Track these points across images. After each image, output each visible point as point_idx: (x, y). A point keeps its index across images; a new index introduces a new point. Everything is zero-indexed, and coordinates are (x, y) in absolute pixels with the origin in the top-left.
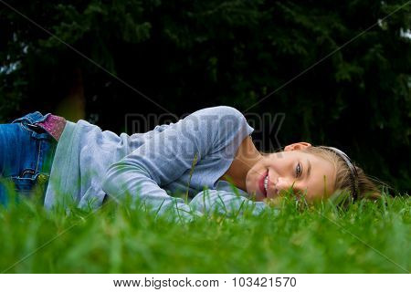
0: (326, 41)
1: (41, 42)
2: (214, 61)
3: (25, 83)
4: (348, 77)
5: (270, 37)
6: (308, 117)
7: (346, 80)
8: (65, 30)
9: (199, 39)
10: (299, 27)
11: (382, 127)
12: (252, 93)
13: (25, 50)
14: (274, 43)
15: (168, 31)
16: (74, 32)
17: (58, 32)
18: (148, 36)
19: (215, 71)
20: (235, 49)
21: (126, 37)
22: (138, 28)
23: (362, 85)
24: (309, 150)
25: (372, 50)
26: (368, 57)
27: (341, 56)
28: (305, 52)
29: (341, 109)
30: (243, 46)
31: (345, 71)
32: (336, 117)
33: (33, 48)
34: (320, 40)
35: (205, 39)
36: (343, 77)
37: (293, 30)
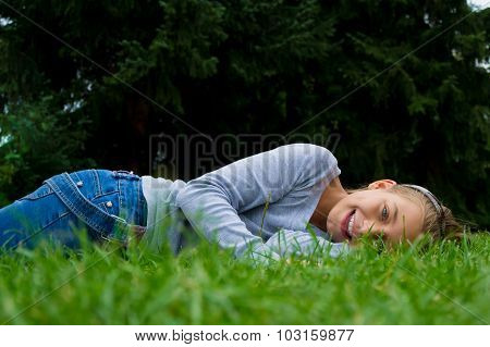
0: (399, 73)
1: (105, 79)
2: (283, 95)
3: (90, 121)
4: (422, 109)
5: (340, 70)
6: (380, 151)
7: (420, 112)
8: (130, 66)
9: (267, 73)
10: (371, 59)
11: (457, 160)
12: (323, 128)
13: (89, 88)
14: (345, 76)
15: (235, 65)
16: (139, 69)
17: (123, 69)
18: (215, 71)
19: (284, 106)
20: (305, 83)
21: (193, 73)
22: (205, 63)
23: (436, 118)
24: (394, 190)
25: (446, 82)
26: (441, 89)
27: (414, 88)
28: (377, 85)
29: (414, 142)
30: (313, 80)
31: (418, 104)
32: (410, 150)
33: (98, 85)
34: (392, 72)
35: (274, 73)
36: (417, 110)
37: (364, 62)
